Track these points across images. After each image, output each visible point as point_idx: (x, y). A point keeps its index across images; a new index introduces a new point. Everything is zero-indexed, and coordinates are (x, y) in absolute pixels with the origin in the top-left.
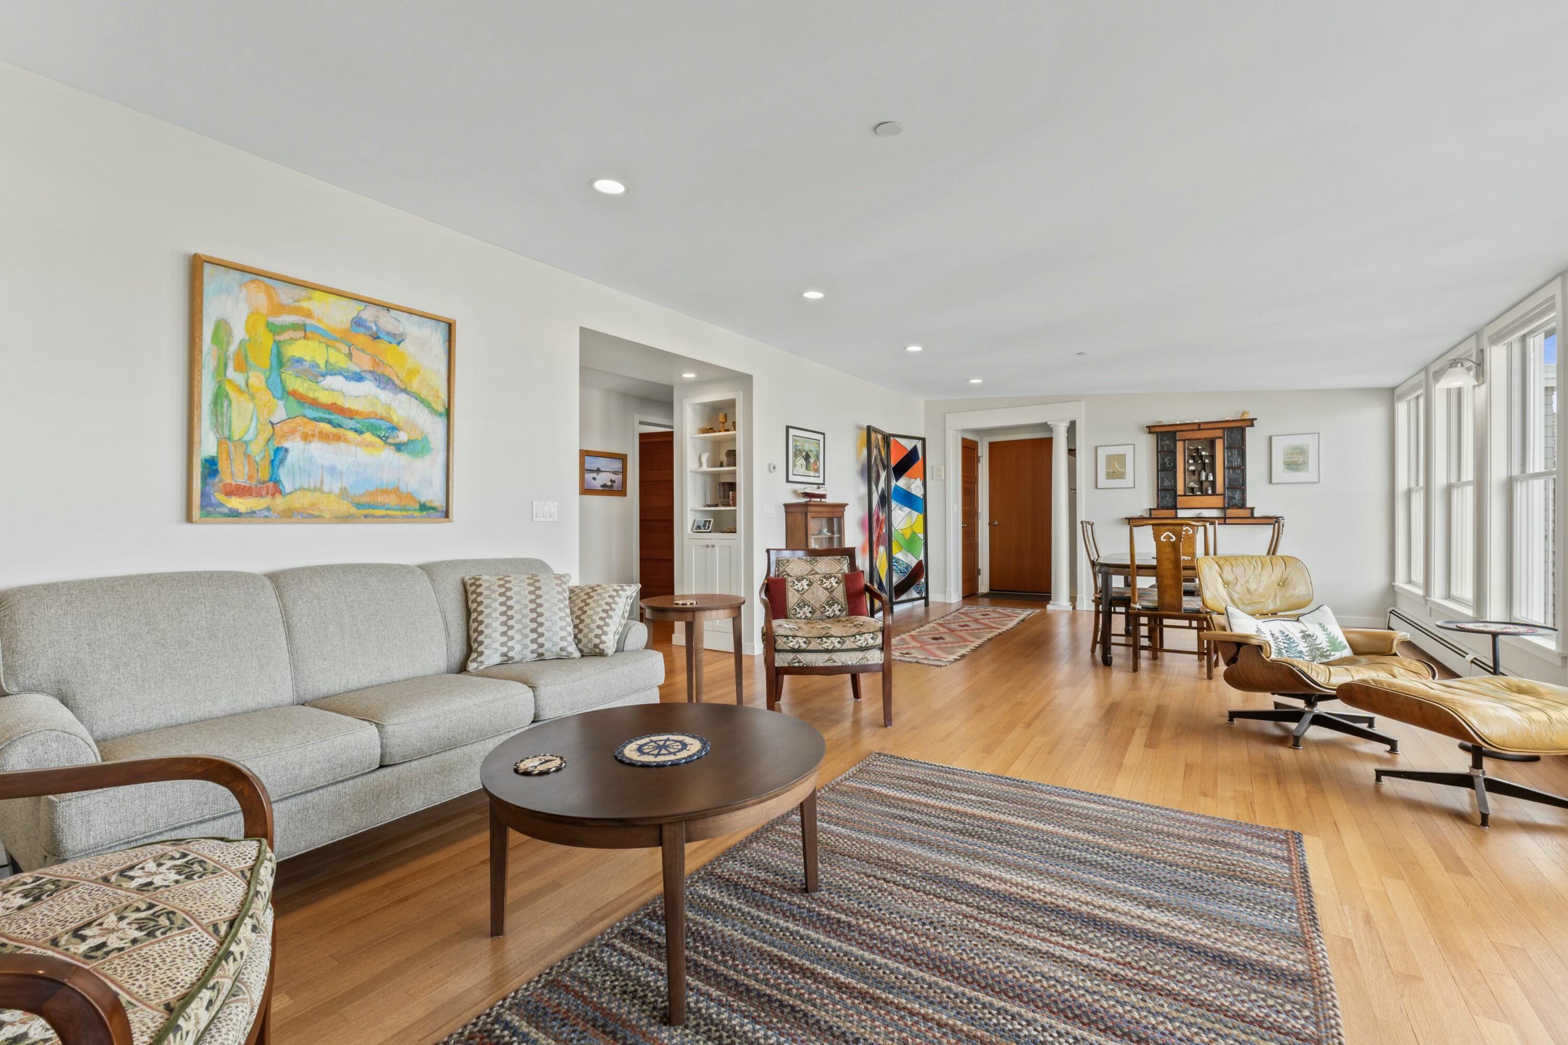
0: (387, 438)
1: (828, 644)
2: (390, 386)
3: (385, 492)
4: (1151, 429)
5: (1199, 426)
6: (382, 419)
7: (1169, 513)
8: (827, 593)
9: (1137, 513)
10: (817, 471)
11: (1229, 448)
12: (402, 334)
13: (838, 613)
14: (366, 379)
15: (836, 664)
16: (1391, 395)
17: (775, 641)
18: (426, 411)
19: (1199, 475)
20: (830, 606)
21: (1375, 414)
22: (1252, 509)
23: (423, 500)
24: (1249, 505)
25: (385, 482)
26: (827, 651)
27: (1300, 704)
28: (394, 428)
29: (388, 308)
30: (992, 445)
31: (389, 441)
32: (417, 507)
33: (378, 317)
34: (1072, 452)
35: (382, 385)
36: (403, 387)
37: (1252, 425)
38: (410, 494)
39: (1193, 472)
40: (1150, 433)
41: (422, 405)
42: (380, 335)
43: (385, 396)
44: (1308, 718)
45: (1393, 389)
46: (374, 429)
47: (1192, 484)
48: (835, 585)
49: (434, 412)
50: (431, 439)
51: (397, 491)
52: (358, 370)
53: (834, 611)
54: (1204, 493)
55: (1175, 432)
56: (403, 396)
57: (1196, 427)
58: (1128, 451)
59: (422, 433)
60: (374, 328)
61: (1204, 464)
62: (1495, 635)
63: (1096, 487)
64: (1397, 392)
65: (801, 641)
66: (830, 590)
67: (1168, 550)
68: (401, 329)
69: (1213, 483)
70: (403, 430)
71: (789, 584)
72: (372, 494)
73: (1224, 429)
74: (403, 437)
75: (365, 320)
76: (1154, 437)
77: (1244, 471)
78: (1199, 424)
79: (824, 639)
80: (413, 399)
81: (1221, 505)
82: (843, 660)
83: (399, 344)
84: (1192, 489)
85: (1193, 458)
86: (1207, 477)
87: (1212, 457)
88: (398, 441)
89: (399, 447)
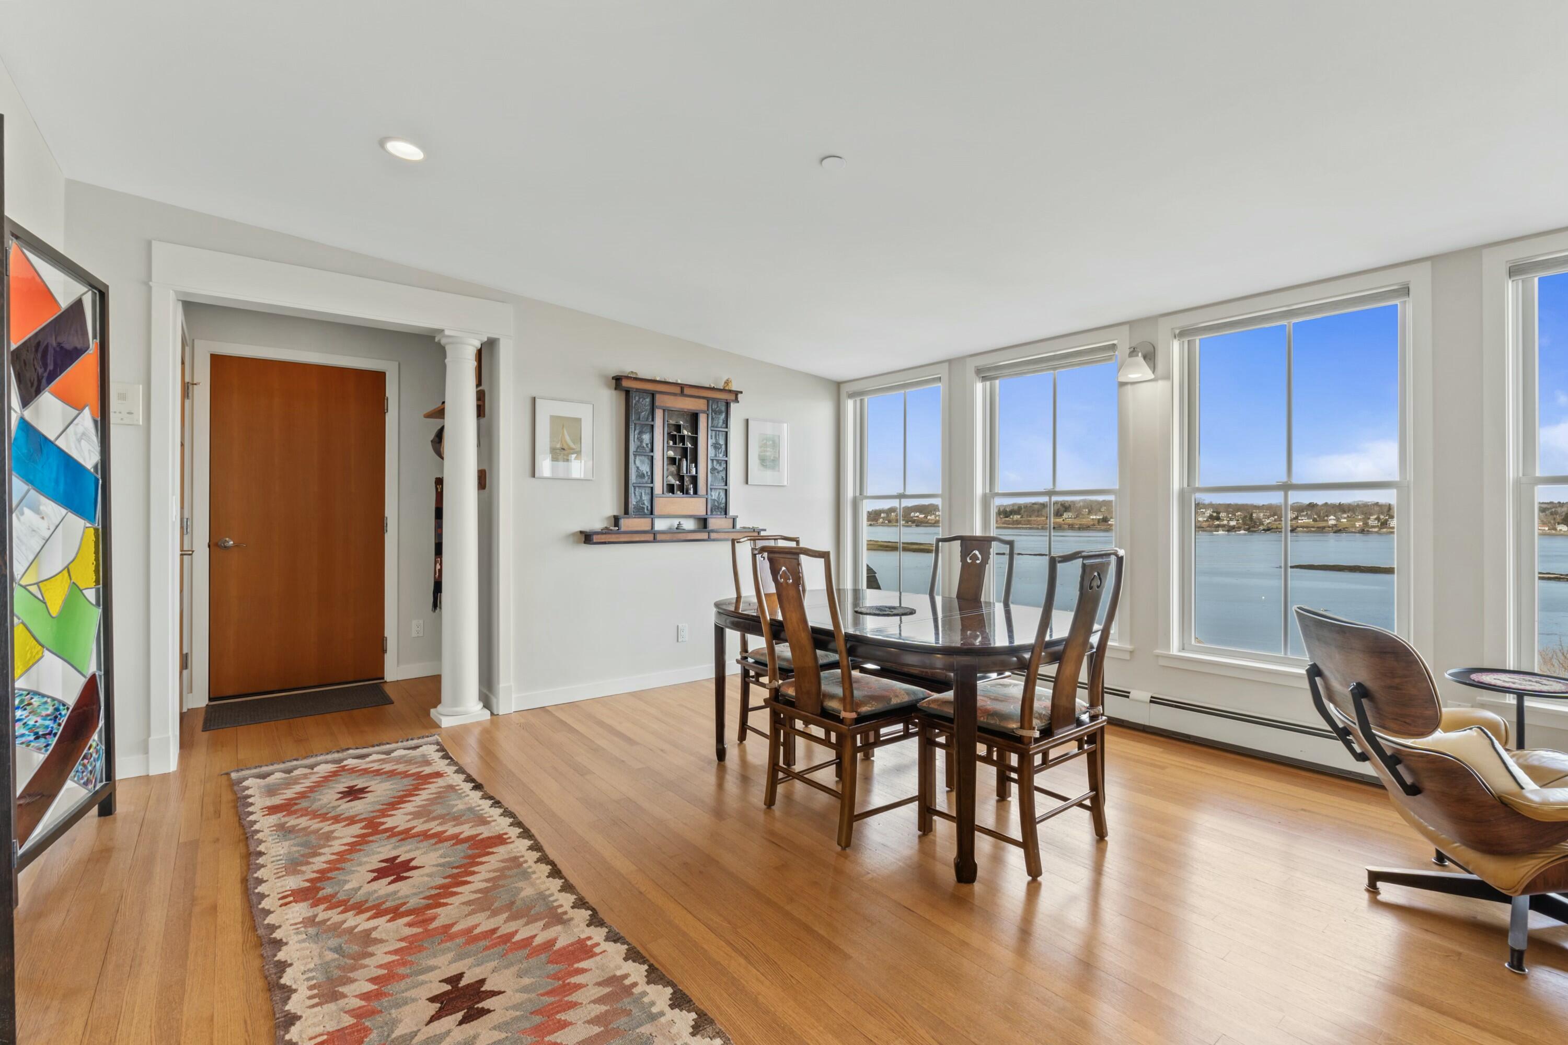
4: (618, 382)
5: (682, 389)
7: (640, 524)
9: (594, 525)
11: (713, 428)
16: (839, 391)
19: (679, 468)
21: (823, 412)
22: (735, 519)
24: (732, 512)
30: (218, 362)
37: (736, 400)
39: (673, 460)
40: (616, 387)
45: (838, 385)
47: (671, 479)
54: (684, 493)
55: (652, 394)
57: (687, 391)
58: (583, 412)
61: (685, 449)
62: (1521, 695)
63: (534, 477)
64: (845, 389)
69: (694, 479)
73: (708, 399)
76: (622, 394)
77: (726, 464)
78: (682, 387)
81: (701, 512)
84: (672, 487)
85: (673, 438)
86: (688, 470)
87: (695, 441)
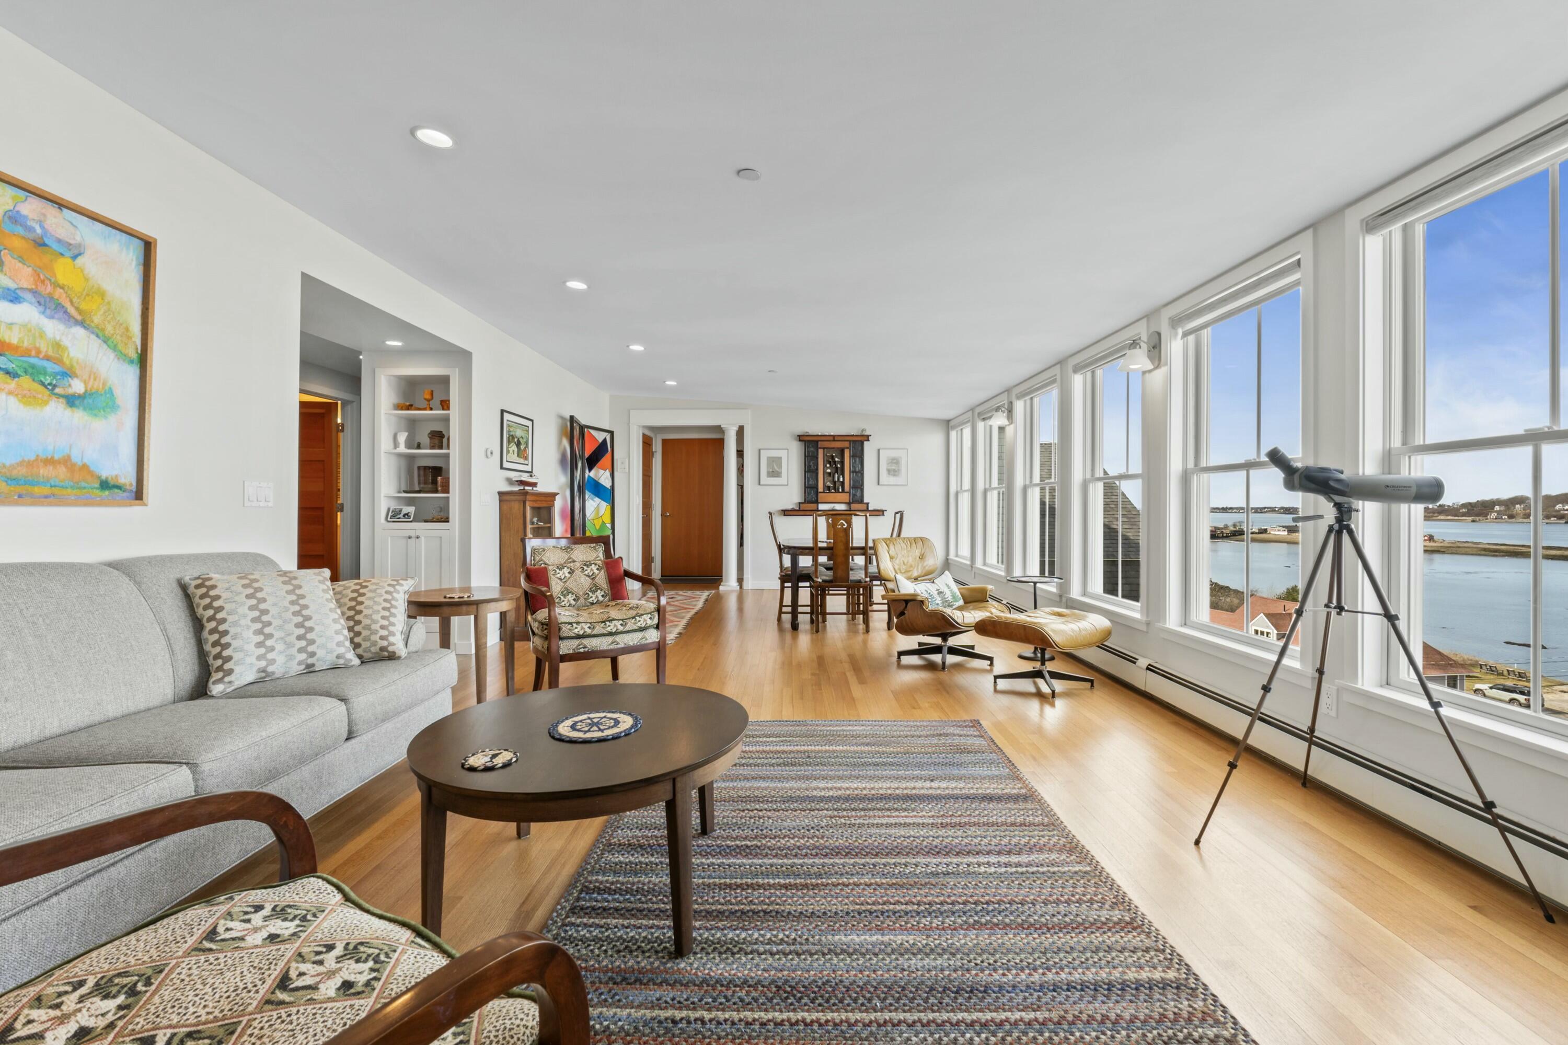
0: (55, 386)
1: (611, 627)
2: (60, 314)
3: (49, 461)
4: (801, 438)
5: (834, 438)
6: (47, 358)
7: (813, 506)
8: (589, 580)
9: (790, 507)
10: (526, 458)
11: (853, 456)
12: (80, 245)
13: (601, 599)
14: (24, 300)
15: (619, 646)
16: (947, 425)
17: (560, 629)
18: (112, 355)
19: (834, 477)
20: (593, 592)
21: (935, 439)
22: (867, 504)
23: (105, 474)
24: (865, 501)
25: (51, 448)
26: (611, 634)
27: (937, 641)
28: (69, 373)
29: (61, 204)
30: (665, 442)
31: (57, 390)
32: (97, 485)
33: (44, 215)
34: (740, 453)
35: (48, 311)
36: (79, 318)
37: (868, 440)
38: (85, 467)
39: (830, 474)
40: (800, 440)
41: (105, 346)
42: (47, 241)
43: (53, 328)
44: (945, 650)
45: (948, 421)
46: (33, 372)
47: (828, 484)
48: (596, 572)
49: (122, 357)
50: (118, 392)
51: (66, 461)
52: (12, 285)
53: (597, 597)
54: (837, 491)
55: (817, 442)
56: (79, 331)
57: (831, 438)
58: (783, 454)
59: (104, 384)
60: (39, 231)
61: (837, 468)
62: (1035, 583)
63: (759, 484)
64: (952, 424)
65: (586, 627)
66: (593, 577)
67: (842, 534)
68: (78, 239)
69: (843, 483)
70: (77, 377)
71: (551, 573)
72: (30, 464)
73: (850, 441)
74: (77, 387)
75: (26, 217)
76: (803, 443)
77: (862, 475)
78: (834, 436)
79: (608, 623)
80: (93, 337)
81: (847, 501)
82: (626, 641)
83: (75, 257)
84: (829, 488)
85: (830, 463)
86: (839, 479)
87: (842, 463)
88: (70, 391)
89: (72, 401)
